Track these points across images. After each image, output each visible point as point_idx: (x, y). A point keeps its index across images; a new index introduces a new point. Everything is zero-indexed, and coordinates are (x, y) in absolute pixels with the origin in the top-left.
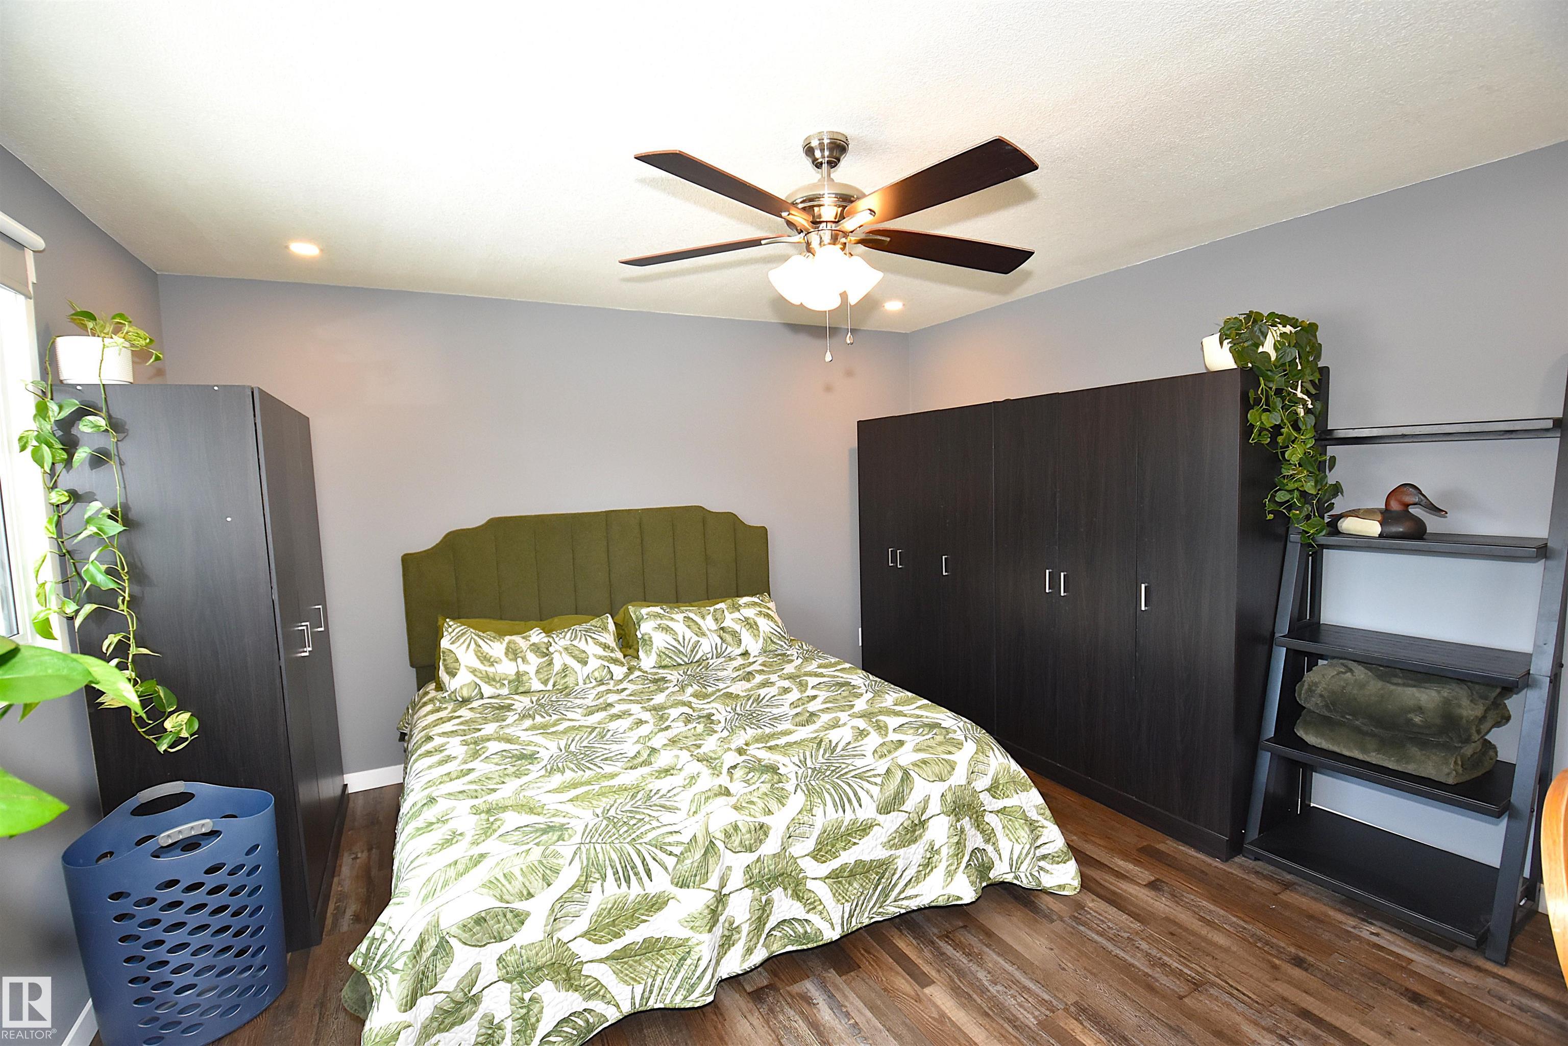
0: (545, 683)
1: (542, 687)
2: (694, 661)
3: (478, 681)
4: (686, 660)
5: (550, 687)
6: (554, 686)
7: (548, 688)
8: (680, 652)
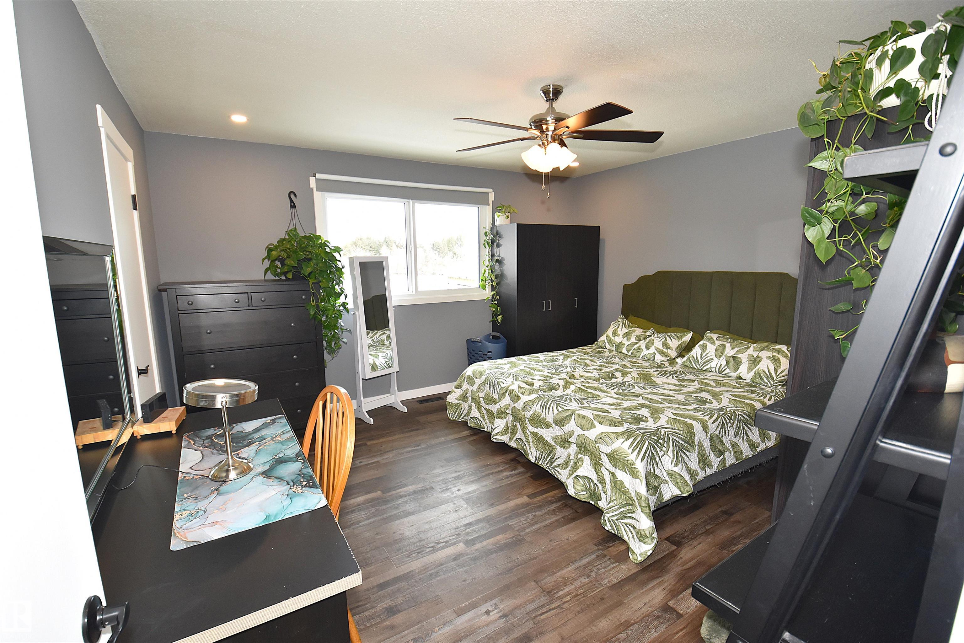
0: (628, 351)
1: (626, 353)
2: (704, 369)
3: (606, 341)
4: (699, 367)
5: (630, 354)
6: (632, 354)
7: (629, 354)
8: (698, 361)
